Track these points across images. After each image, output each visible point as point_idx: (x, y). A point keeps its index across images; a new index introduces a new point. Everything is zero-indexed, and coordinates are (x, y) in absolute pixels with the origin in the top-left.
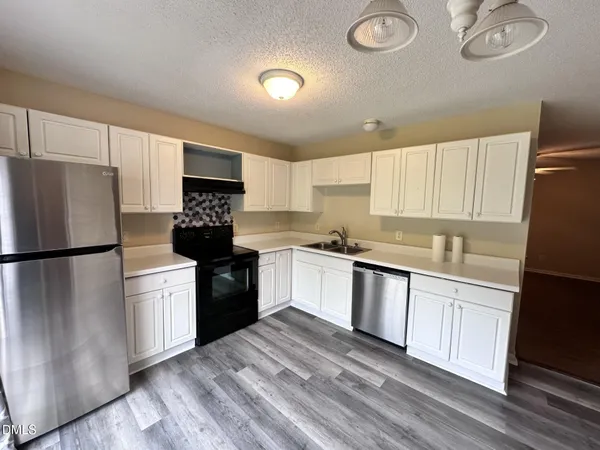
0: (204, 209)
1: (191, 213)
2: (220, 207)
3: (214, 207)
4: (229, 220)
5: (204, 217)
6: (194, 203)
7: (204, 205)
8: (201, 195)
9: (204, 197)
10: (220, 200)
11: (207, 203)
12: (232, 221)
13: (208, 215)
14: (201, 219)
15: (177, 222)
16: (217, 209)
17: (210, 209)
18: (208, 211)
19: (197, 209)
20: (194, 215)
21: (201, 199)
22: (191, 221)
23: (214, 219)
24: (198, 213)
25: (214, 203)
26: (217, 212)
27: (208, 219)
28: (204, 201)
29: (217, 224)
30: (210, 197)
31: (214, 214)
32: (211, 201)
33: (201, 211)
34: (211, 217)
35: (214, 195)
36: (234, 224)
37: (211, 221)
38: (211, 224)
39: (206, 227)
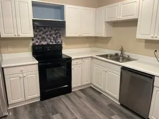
0: (47, 36)
1: (40, 38)
2: (55, 35)
3: (52, 34)
4: (60, 41)
5: (47, 39)
6: (42, 32)
7: (47, 34)
8: (45, 29)
9: (47, 29)
10: (55, 31)
11: (48, 33)
12: (62, 42)
13: (49, 38)
14: (46, 41)
15: (34, 42)
16: (54, 35)
17: (50, 36)
18: (49, 36)
19: (44, 35)
20: (42, 39)
21: (45, 31)
22: (40, 42)
23: (52, 41)
24: (44, 38)
25: (52, 33)
26: (54, 37)
27: (49, 41)
28: (47, 31)
29: (54, 43)
30: (50, 30)
31: (52, 38)
32: (50, 32)
33: (46, 37)
34: (51, 40)
35: (52, 29)
36: (63, 43)
37: (51, 42)
38: (51, 43)
39: (48, 45)
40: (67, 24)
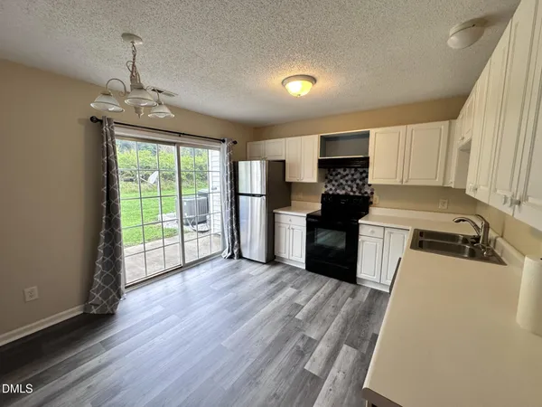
0: (347, 181)
1: (336, 184)
2: (360, 180)
3: (355, 180)
4: (369, 192)
5: (346, 187)
6: (339, 176)
7: (347, 178)
8: (345, 170)
9: (347, 172)
10: (361, 173)
11: (350, 176)
12: (372, 193)
13: (349, 186)
14: (344, 189)
15: (326, 189)
16: (358, 181)
17: (352, 181)
18: (349, 183)
19: (341, 181)
20: (338, 185)
21: (345, 173)
22: (336, 190)
23: (355, 189)
24: (342, 184)
25: (355, 177)
26: (358, 184)
27: (349, 189)
28: (347, 175)
29: (357, 194)
30: (353, 172)
31: (355, 186)
32: (353, 175)
33: (344, 183)
34: (352, 187)
35: (355, 171)
36: (375, 196)
37: (352, 191)
38: (352, 194)
39: (347, 196)
40: (371, 161)
